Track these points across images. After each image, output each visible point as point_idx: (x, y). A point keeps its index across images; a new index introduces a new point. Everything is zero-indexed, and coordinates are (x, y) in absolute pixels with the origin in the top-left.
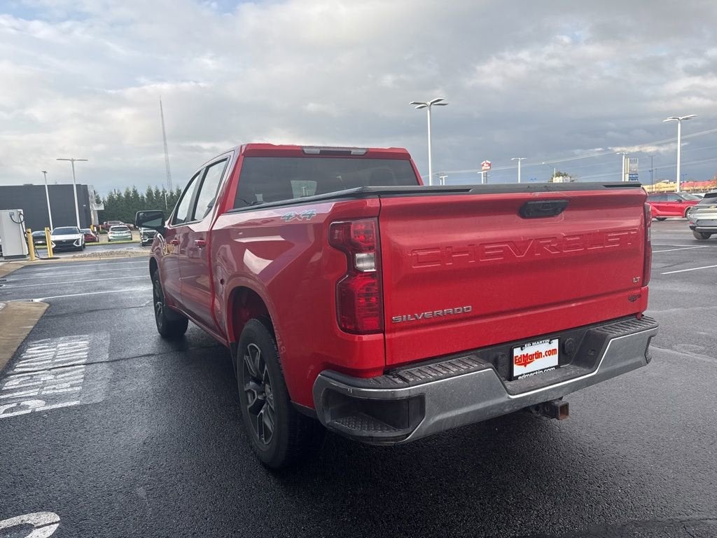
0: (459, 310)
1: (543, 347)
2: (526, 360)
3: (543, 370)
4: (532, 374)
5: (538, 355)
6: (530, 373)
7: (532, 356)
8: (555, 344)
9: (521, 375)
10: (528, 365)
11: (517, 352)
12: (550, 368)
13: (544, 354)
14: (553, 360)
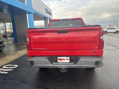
0: (44, 49)
1: (65, 58)
2: (61, 60)
5: (64, 59)
8: (69, 58)
10: (61, 61)
11: (58, 58)
14: (69, 61)
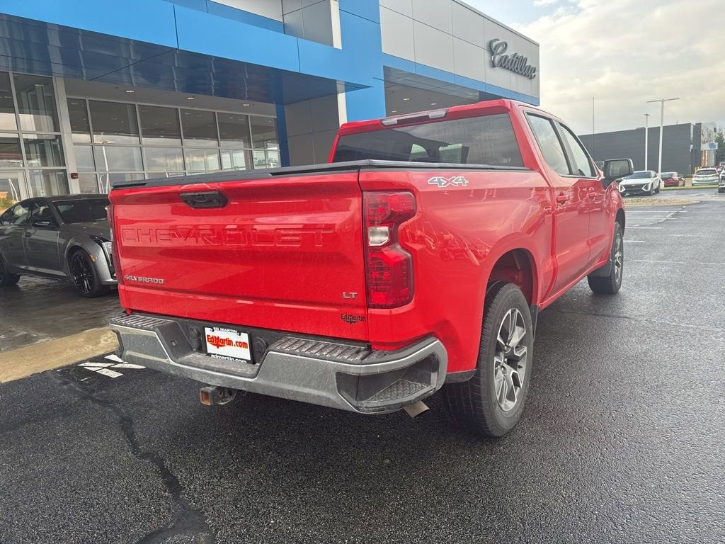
0: (157, 281)
1: (233, 336)
2: (218, 342)
3: (235, 358)
4: (223, 357)
5: (229, 342)
6: (222, 356)
7: (224, 340)
8: (245, 337)
9: (214, 354)
10: (220, 348)
11: (208, 332)
12: (242, 359)
13: (234, 343)
